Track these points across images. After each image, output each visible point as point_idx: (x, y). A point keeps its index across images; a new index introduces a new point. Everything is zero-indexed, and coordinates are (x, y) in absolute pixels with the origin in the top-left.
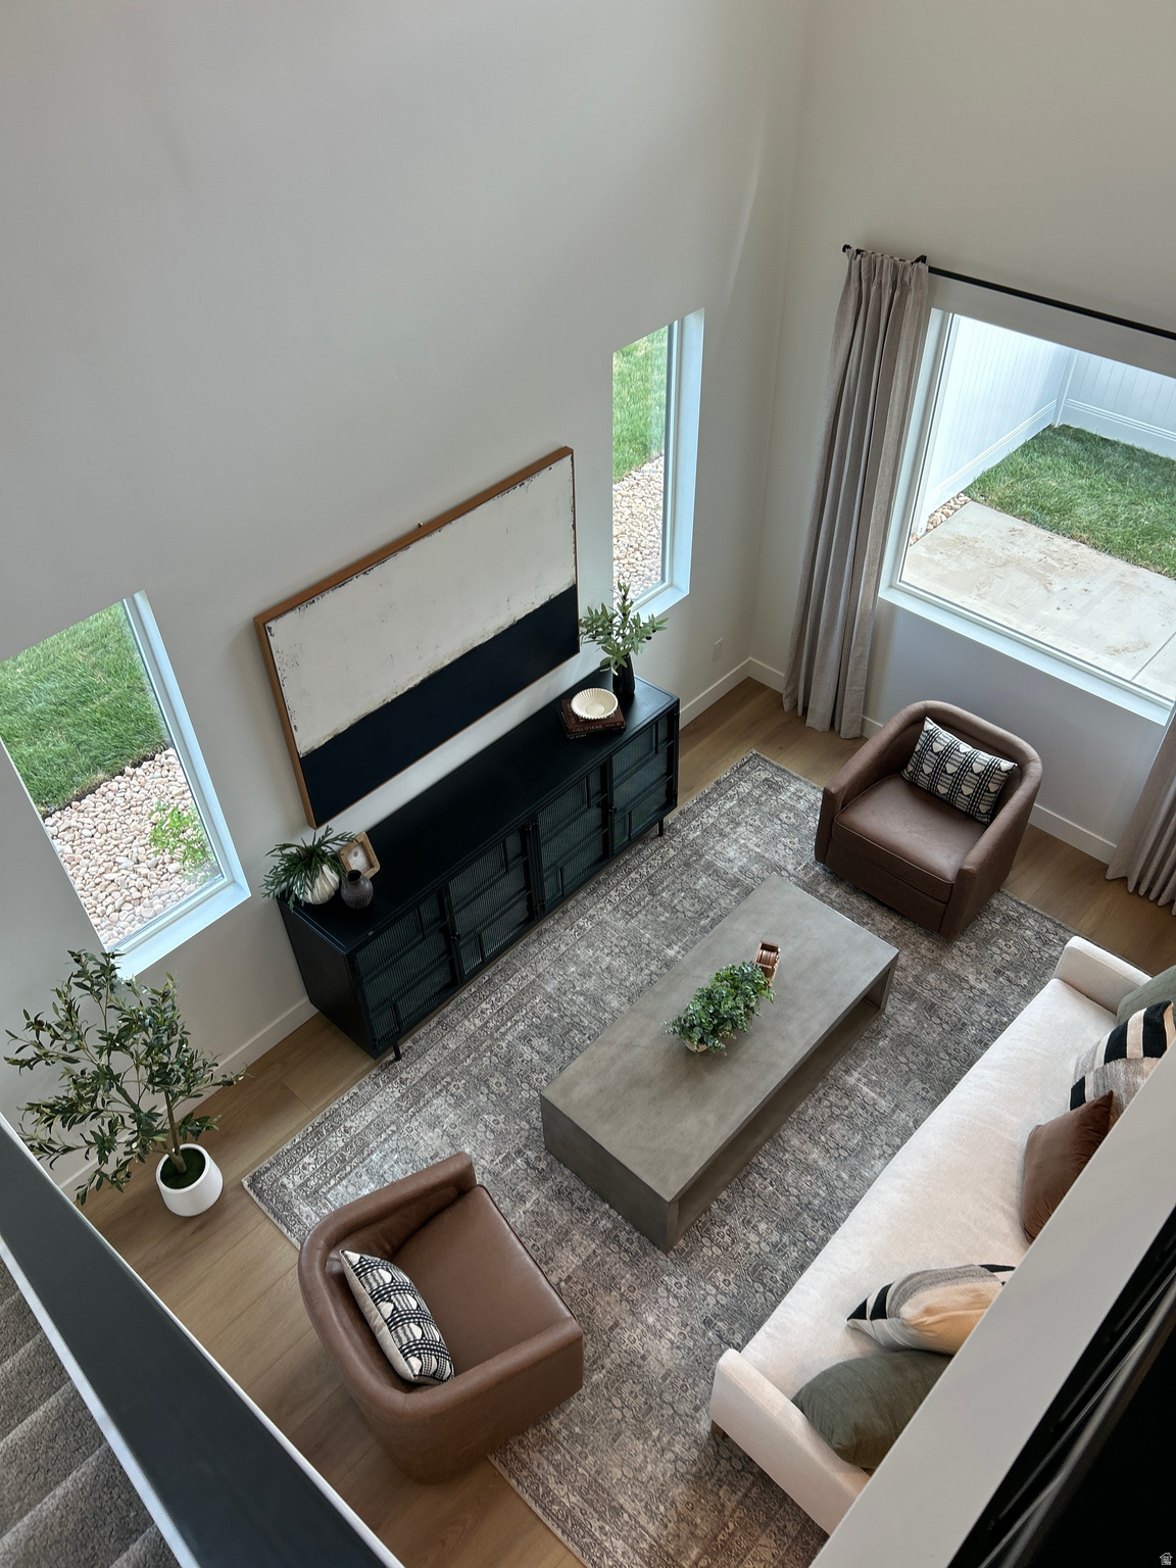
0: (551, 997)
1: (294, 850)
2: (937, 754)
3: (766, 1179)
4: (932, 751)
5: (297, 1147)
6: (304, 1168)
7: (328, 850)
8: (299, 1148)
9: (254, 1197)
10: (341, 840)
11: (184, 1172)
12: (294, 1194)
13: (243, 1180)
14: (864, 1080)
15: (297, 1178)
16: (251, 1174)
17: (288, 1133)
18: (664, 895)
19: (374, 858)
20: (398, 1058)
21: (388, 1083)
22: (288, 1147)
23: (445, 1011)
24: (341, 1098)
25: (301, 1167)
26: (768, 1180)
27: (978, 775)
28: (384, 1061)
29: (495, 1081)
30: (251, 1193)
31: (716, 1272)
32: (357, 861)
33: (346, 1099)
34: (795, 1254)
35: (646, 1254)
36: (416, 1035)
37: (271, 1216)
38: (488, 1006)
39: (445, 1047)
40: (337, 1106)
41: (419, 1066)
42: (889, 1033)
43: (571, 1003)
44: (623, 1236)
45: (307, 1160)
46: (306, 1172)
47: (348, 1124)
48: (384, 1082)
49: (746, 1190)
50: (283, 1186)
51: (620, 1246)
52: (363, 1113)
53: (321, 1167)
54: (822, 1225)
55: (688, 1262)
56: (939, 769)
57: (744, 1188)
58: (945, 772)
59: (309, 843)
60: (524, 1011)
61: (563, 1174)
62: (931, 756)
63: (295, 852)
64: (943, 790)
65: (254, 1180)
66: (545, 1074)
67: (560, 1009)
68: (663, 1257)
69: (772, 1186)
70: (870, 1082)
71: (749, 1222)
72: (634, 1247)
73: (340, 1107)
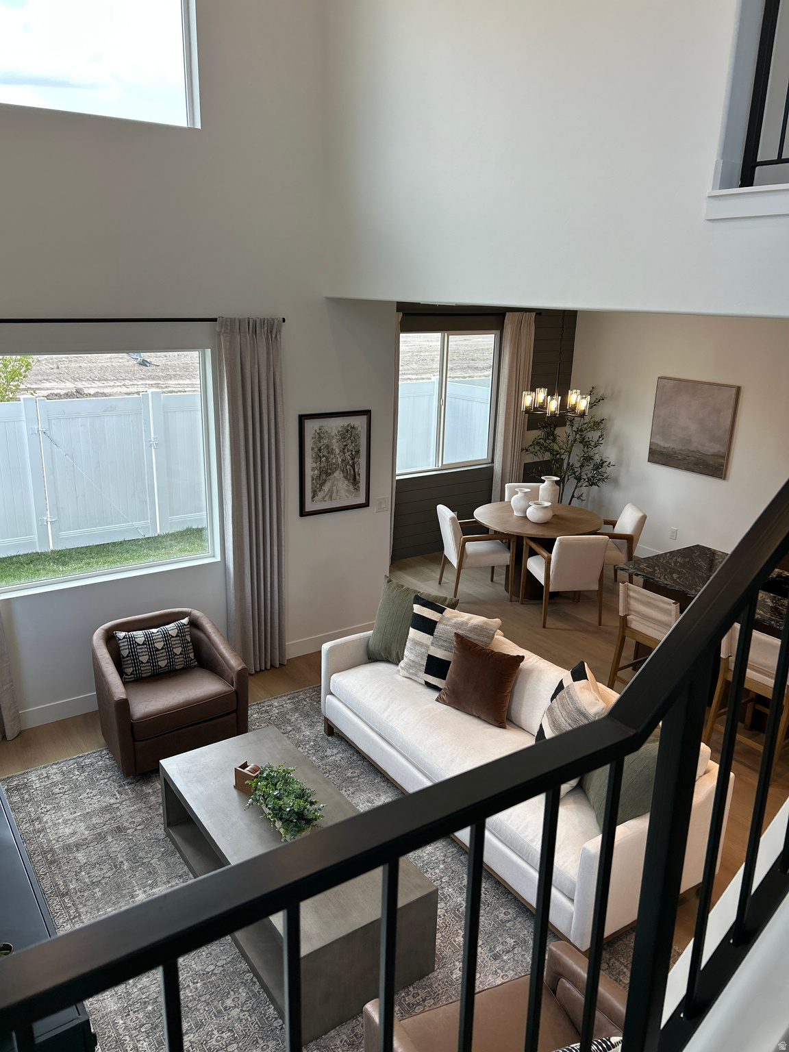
0: (124, 1008)
18: (72, 887)
31: (455, 941)
35: (430, 986)
43: (145, 991)
44: (409, 999)
51: (418, 1004)
55: (443, 958)
61: (332, 1037)
66: (215, 1032)
67: (145, 1003)
68: (436, 974)
72: (422, 994)
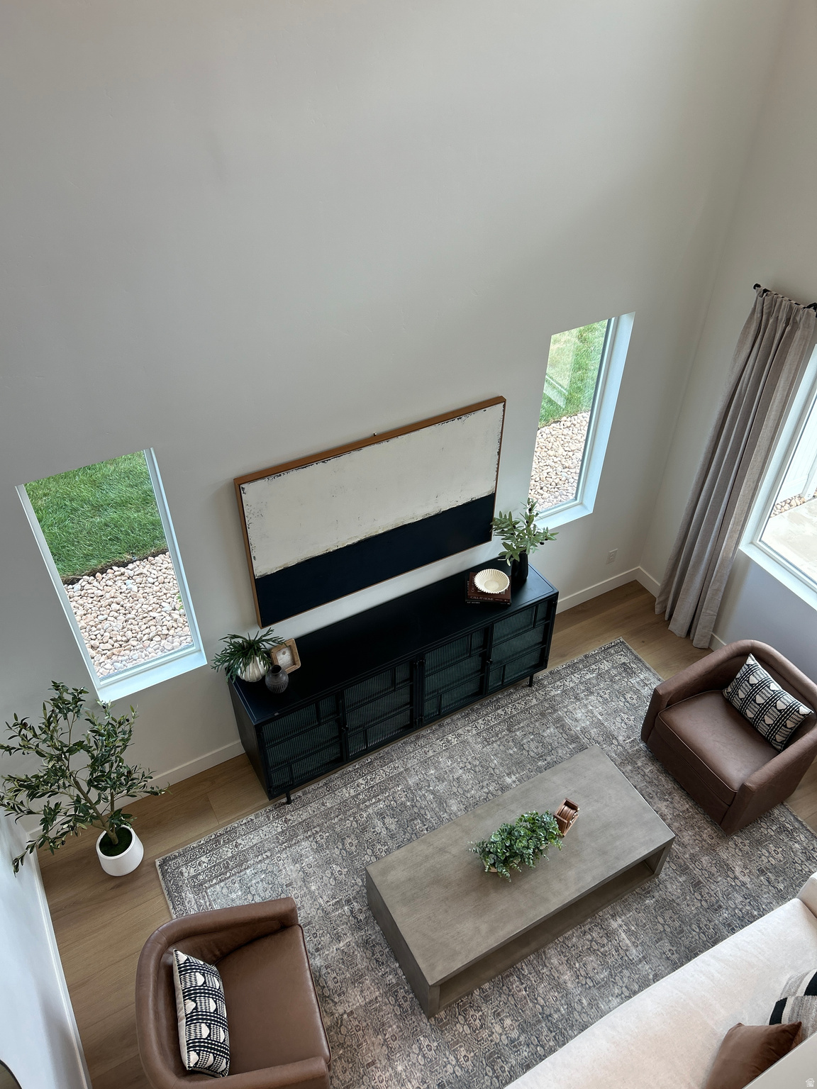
0: (409, 789)
1: (240, 641)
2: (751, 685)
3: (522, 984)
4: (748, 681)
5: (200, 847)
6: (200, 865)
7: (263, 647)
8: (201, 848)
9: (160, 875)
10: (273, 641)
11: (116, 844)
12: (186, 881)
13: (157, 860)
14: (625, 927)
15: (192, 870)
16: (164, 857)
17: (197, 835)
18: (518, 733)
19: (298, 658)
20: (289, 802)
21: (276, 819)
22: (194, 845)
23: (332, 776)
24: (241, 820)
25: (198, 862)
26: (524, 986)
27: (780, 711)
28: (279, 802)
29: (350, 841)
30: (159, 871)
31: (461, 1047)
32: (284, 659)
33: (244, 822)
34: (526, 1054)
35: (413, 1013)
36: (306, 789)
37: (166, 893)
38: (363, 782)
39: (323, 804)
40: (236, 825)
41: (301, 813)
42: (656, 894)
43: (423, 797)
44: (401, 993)
45: (203, 859)
46: (200, 868)
47: (239, 841)
48: (274, 817)
49: (504, 988)
50: (182, 873)
51: (396, 1000)
52: (252, 837)
53: (211, 868)
54: (554, 1037)
55: (442, 1031)
56: (750, 698)
57: (503, 985)
58: (755, 701)
59: (252, 638)
60: (387, 794)
61: (374, 929)
62: (746, 685)
63: (241, 642)
64: (750, 714)
65: (164, 862)
66: (386, 847)
67: (413, 800)
68: (425, 1021)
69: (526, 991)
70: (628, 931)
71: (499, 1015)
72: (407, 1005)
73: (238, 827)
